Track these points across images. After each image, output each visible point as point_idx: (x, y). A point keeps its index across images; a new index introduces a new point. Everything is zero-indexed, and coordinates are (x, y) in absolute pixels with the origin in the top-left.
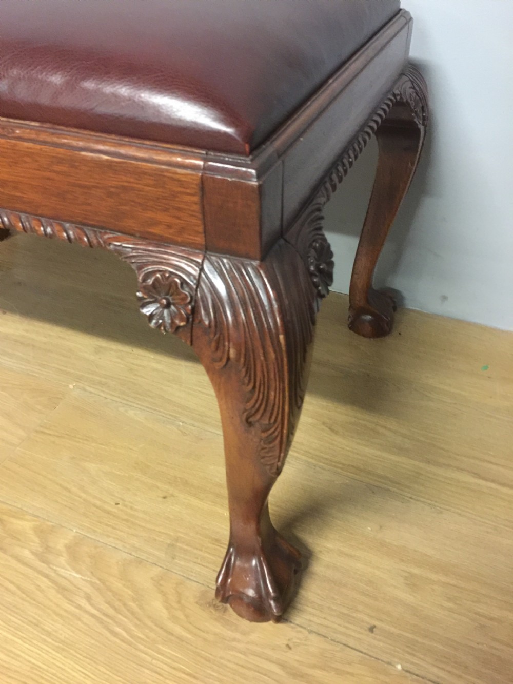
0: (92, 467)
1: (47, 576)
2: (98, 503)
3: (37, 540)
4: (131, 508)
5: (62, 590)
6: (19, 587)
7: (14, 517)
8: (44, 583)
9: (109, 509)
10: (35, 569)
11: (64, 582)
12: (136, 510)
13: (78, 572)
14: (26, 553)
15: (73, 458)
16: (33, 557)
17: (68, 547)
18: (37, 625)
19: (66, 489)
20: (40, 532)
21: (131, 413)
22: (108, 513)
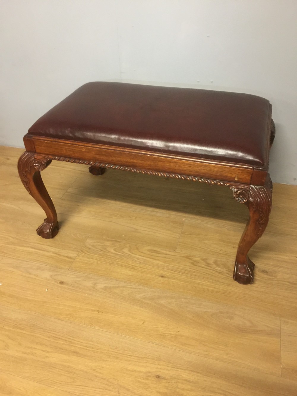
0: (206, 242)
1: (213, 270)
2: (215, 251)
3: (204, 262)
4: (226, 251)
5: (219, 273)
6: (207, 274)
7: (192, 257)
8: (214, 272)
9: (219, 252)
10: (208, 269)
11: (219, 271)
12: (227, 252)
13: (221, 268)
14: (203, 265)
15: (199, 240)
16: (206, 266)
17: (214, 263)
18: (218, 281)
19: (203, 248)
20: (203, 260)
21: (209, 226)
22: (220, 253)
